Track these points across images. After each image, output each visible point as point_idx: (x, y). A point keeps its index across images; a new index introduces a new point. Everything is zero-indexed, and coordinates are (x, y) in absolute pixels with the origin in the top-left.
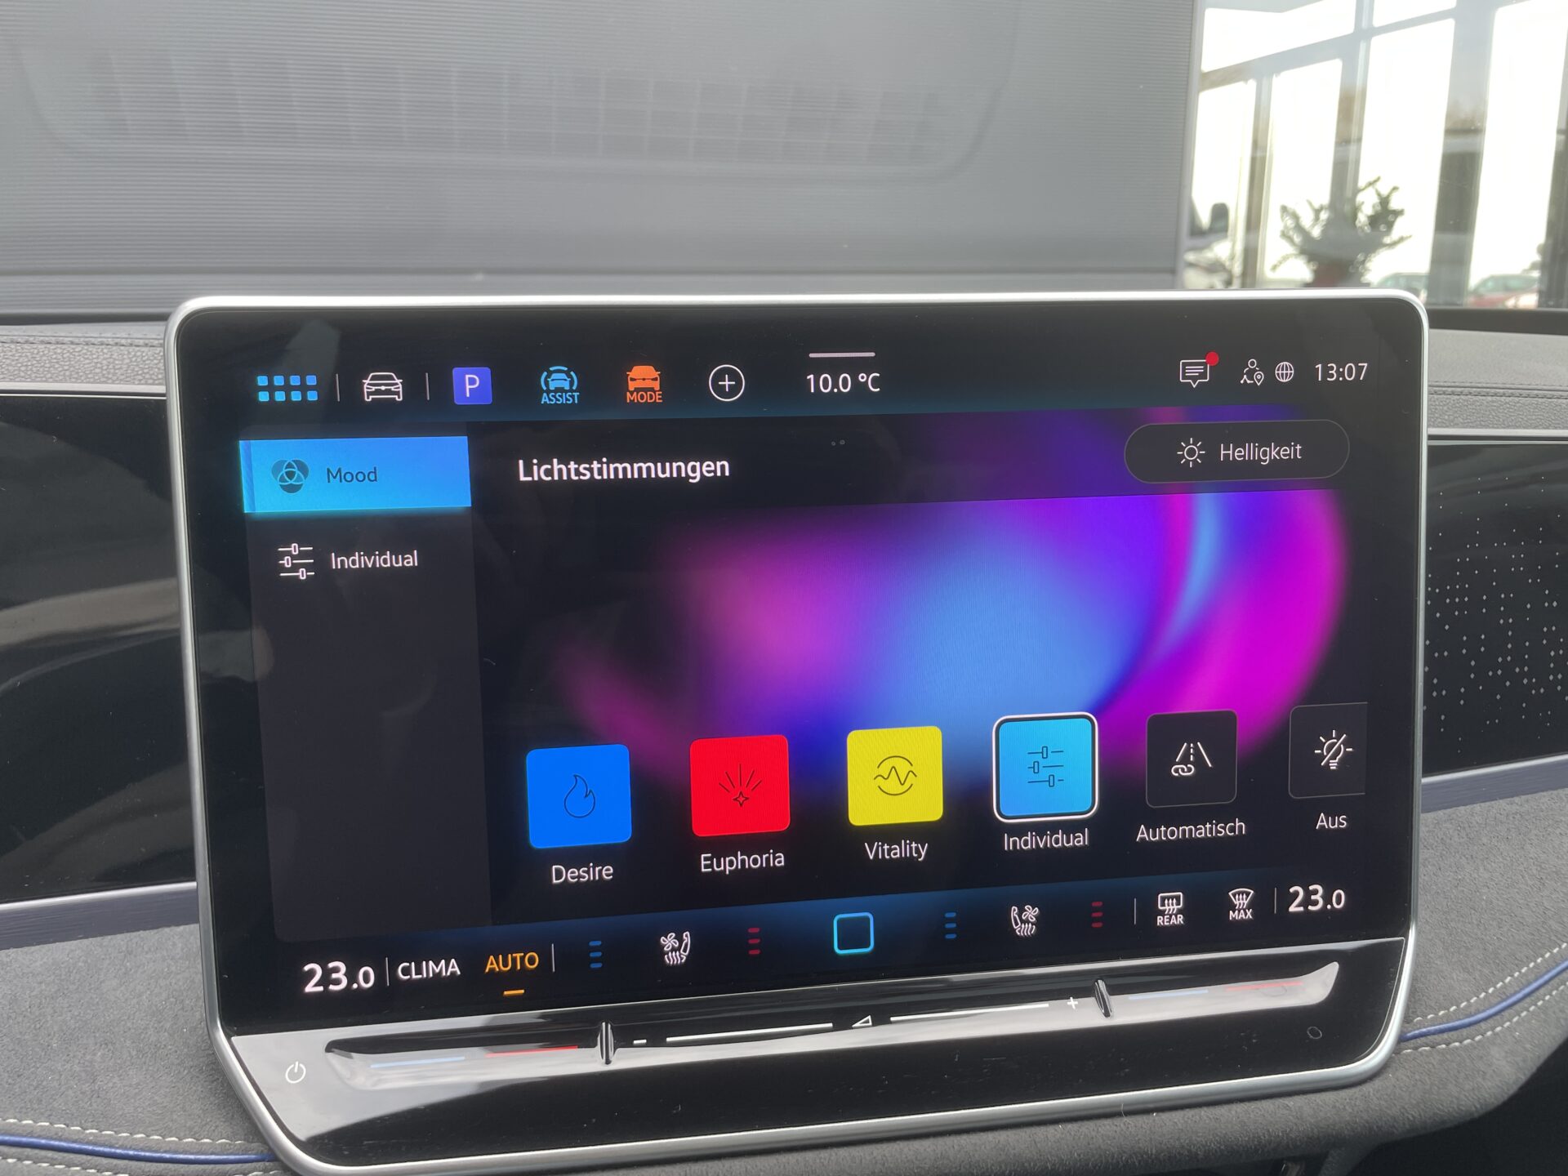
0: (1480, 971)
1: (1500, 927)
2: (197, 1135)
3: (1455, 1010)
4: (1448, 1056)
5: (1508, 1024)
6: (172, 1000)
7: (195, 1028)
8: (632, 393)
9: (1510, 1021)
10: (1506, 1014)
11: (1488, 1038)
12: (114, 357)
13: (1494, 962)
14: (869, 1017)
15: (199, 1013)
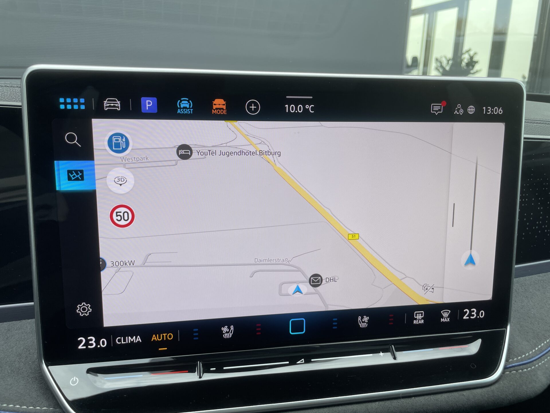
0: (532, 341)
1: (539, 324)
2: (34, 406)
3: (524, 357)
4: (523, 375)
5: (543, 362)
6: (25, 350)
7: (34, 362)
8: (214, 110)
9: (544, 360)
10: (542, 358)
11: (536, 367)
12: (4, 91)
13: (537, 338)
14: (303, 359)
15: (36, 356)
